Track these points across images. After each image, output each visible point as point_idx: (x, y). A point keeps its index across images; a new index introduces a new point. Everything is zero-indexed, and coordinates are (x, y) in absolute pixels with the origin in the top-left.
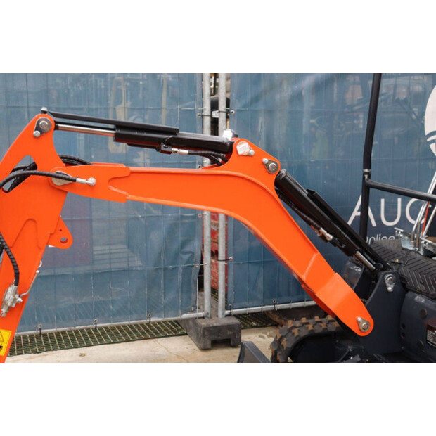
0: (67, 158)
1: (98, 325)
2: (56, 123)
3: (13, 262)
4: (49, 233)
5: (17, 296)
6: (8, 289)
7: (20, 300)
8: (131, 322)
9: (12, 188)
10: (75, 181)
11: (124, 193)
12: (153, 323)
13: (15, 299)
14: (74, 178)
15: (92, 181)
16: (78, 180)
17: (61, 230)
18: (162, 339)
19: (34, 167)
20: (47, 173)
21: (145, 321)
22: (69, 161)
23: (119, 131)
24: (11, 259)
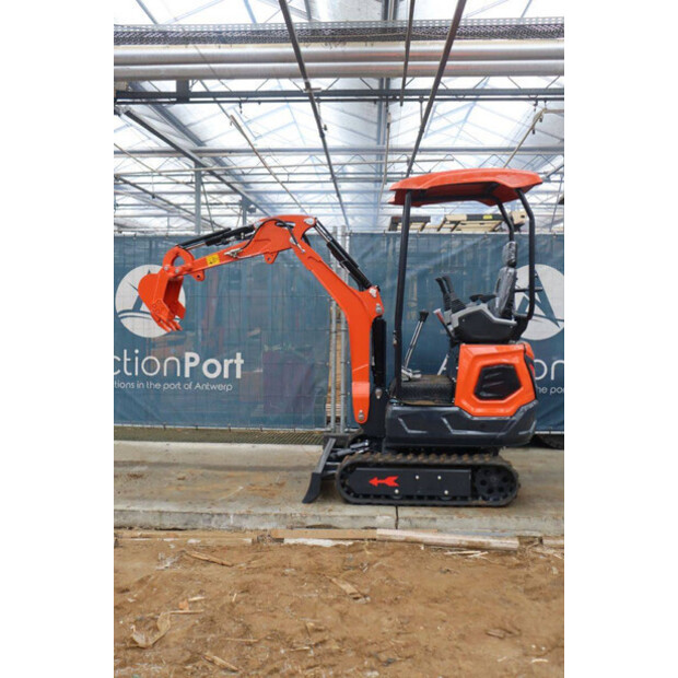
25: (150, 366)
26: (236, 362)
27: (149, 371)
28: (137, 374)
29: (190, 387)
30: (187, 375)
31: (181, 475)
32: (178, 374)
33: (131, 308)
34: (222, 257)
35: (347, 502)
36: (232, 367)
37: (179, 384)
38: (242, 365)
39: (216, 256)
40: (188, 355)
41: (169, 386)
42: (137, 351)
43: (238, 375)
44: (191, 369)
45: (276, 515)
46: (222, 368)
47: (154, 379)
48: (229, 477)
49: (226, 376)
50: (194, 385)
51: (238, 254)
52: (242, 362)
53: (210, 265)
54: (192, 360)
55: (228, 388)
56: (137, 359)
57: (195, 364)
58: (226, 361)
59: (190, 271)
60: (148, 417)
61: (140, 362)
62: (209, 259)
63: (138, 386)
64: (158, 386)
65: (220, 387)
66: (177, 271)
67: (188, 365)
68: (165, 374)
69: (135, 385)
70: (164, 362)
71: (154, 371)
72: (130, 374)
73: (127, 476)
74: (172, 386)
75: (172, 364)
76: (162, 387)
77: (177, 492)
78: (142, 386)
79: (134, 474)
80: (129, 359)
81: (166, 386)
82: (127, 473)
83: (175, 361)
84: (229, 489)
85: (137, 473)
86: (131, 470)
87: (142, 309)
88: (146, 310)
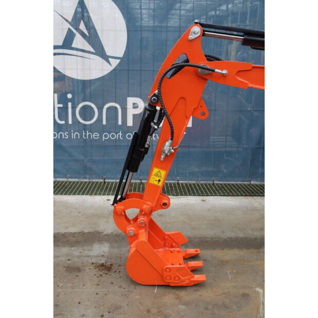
0: (208, 56)
1: (215, 182)
2: (204, 31)
3: (170, 125)
4: (193, 107)
5: (171, 148)
6: (165, 143)
7: (173, 151)
8: (237, 183)
9: (172, 75)
10: (214, 71)
11: (246, 82)
12: (253, 185)
13: (170, 150)
14: (213, 69)
15: (225, 72)
16: (216, 70)
17: (201, 107)
18: (257, 197)
19: (187, 61)
20: (196, 65)
21: (246, 183)
22: (210, 58)
23: (246, 37)
24: (169, 122)
25: (87, 113)
27: (85, 120)
28: (70, 122)
30: (130, 123)
32: (120, 123)
33: (61, 44)
37: (121, 134)
40: (131, 101)
41: (110, 136)
42: (69, 96)
44: (134, 116)
47: (90, 128)
54: (135, 106)
56: (70, 104)
57: (138, 111)
60: (86, 171)
61: (74, 108)
63: (73, 136)
64: (95, 135)
67: (131, 112)
68: (104, 123)
69: (70, 135)
70: (102, 108)
71: (90, 120)
72: (63, 122)
73: (92, 267)
74: (113, 136)
75: (112, 111)
76: (101, 137)
77: (182, 307)
78: (77, 135)
79: (102, 265)
80: (61, 106)
81: (108, 136)
82: (91, 261)
83: (116, 108)
84: (248, 295)
85: (103, 261)
86: (92, 253)
87: (74, 45)
88: (79, 47)
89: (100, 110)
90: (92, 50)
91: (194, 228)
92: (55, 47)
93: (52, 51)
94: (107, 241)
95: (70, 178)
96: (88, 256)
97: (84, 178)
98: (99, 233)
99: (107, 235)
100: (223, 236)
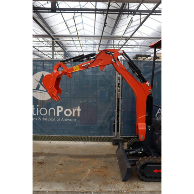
8: (96, 136)
12: (102, 137)
18: (105, 142)
25: (43, 111)
26: (77, 110)
27: (42, 114)
28: (38, 115)
29: (59, 120)
30: (58, 115)
31: (60, 162)
32: (55, 115)
33: (35, 88)
34: (81, 67)
35: (142, 180)
36: (76, 112)
37: (55, 119)
38: (80, 111)
39: (78, 67)
40: (58, 107)
41: (51, 120)
42: (38, 106)
43: (79, 115)
44: (60, 113)
45: (114, 192)
46: (72, 113)
47: (45, 117)
48: (81, 162)
49: (74, 115)
50: (61, 119)
51: (89, 66)
52: (80, 110)
53: (75, 71)
54: (60, 109)
55: (74, 120)
56: (38, 109)
57: (61, 111)
58: (73, 110)
59: (66, 73)
60: (43, 132)
61: (39, 110)
62: (75, 68)
63: (39, 119)
64: (46, 119)
65: (71, 120)
66: (60, 73)
67: (58, 111)
68: (49, 115)
69: (37, 119)
70: (49, 110)
71: (45, 114)
72: (35, 115)
73: (37, 163)
74: (52, 120)
75: (52, 111)
76: (48, 120)
77: (62, 174)
78: (40, 119)
79: (40, 162)
80: (35, 109)
81: (50, 120)
82: (37, 161)
83: (53, 110)
84: (85, 171)
85: (41, 161)
86: (38, 159)
87: (40, 89)
88: (41, 90)
89: (48, 110)
90: (46, 90)
91: (77, 152)
92: (33, 90)
93: (32, 91)
94: (45, 155)
95: (37, 134)
96: (36, 160)
97: (42, 134)
98: (43, 153)
99: (46, 154)
100: (86, 154)
